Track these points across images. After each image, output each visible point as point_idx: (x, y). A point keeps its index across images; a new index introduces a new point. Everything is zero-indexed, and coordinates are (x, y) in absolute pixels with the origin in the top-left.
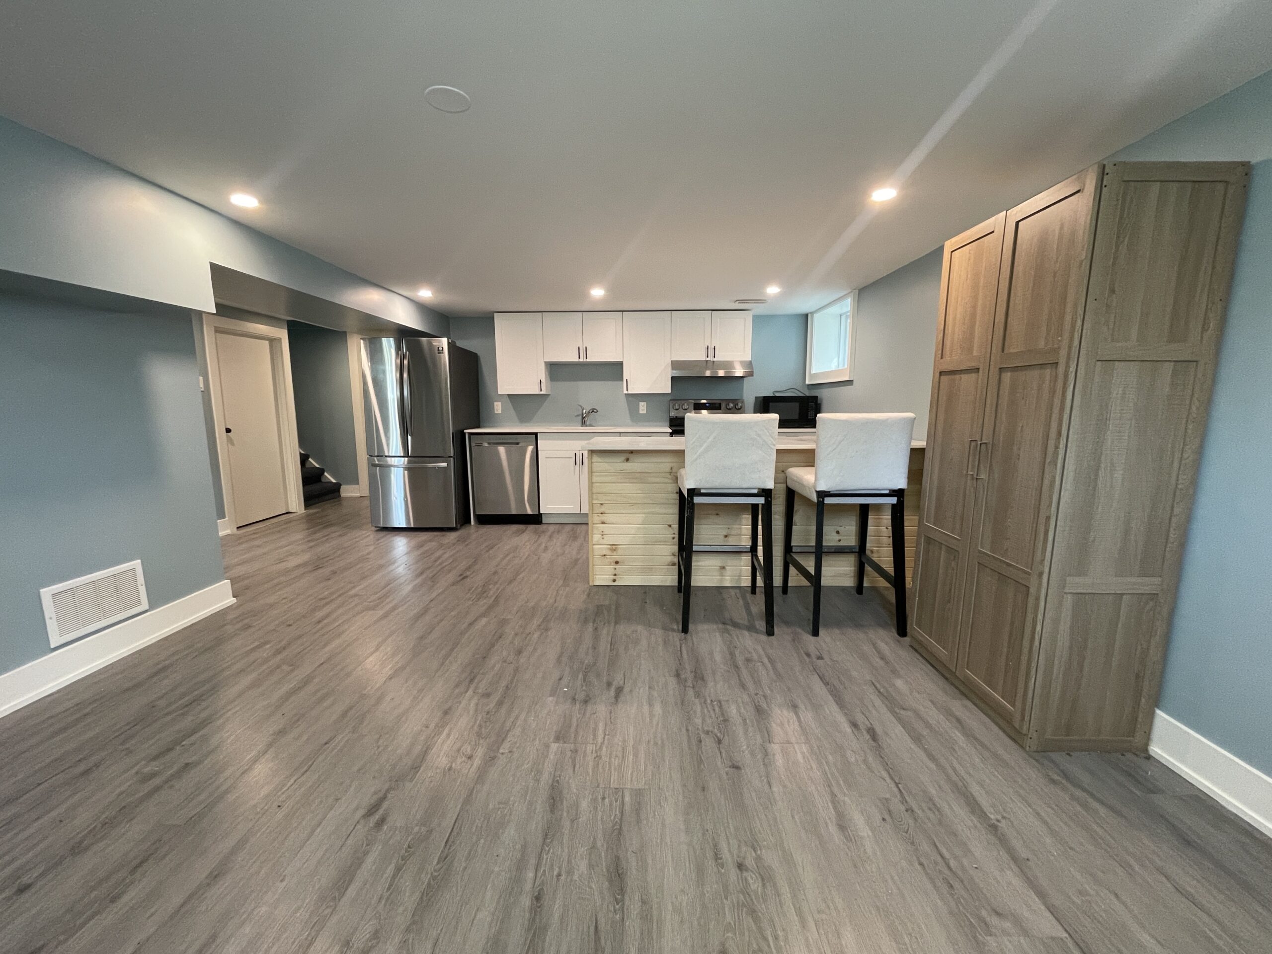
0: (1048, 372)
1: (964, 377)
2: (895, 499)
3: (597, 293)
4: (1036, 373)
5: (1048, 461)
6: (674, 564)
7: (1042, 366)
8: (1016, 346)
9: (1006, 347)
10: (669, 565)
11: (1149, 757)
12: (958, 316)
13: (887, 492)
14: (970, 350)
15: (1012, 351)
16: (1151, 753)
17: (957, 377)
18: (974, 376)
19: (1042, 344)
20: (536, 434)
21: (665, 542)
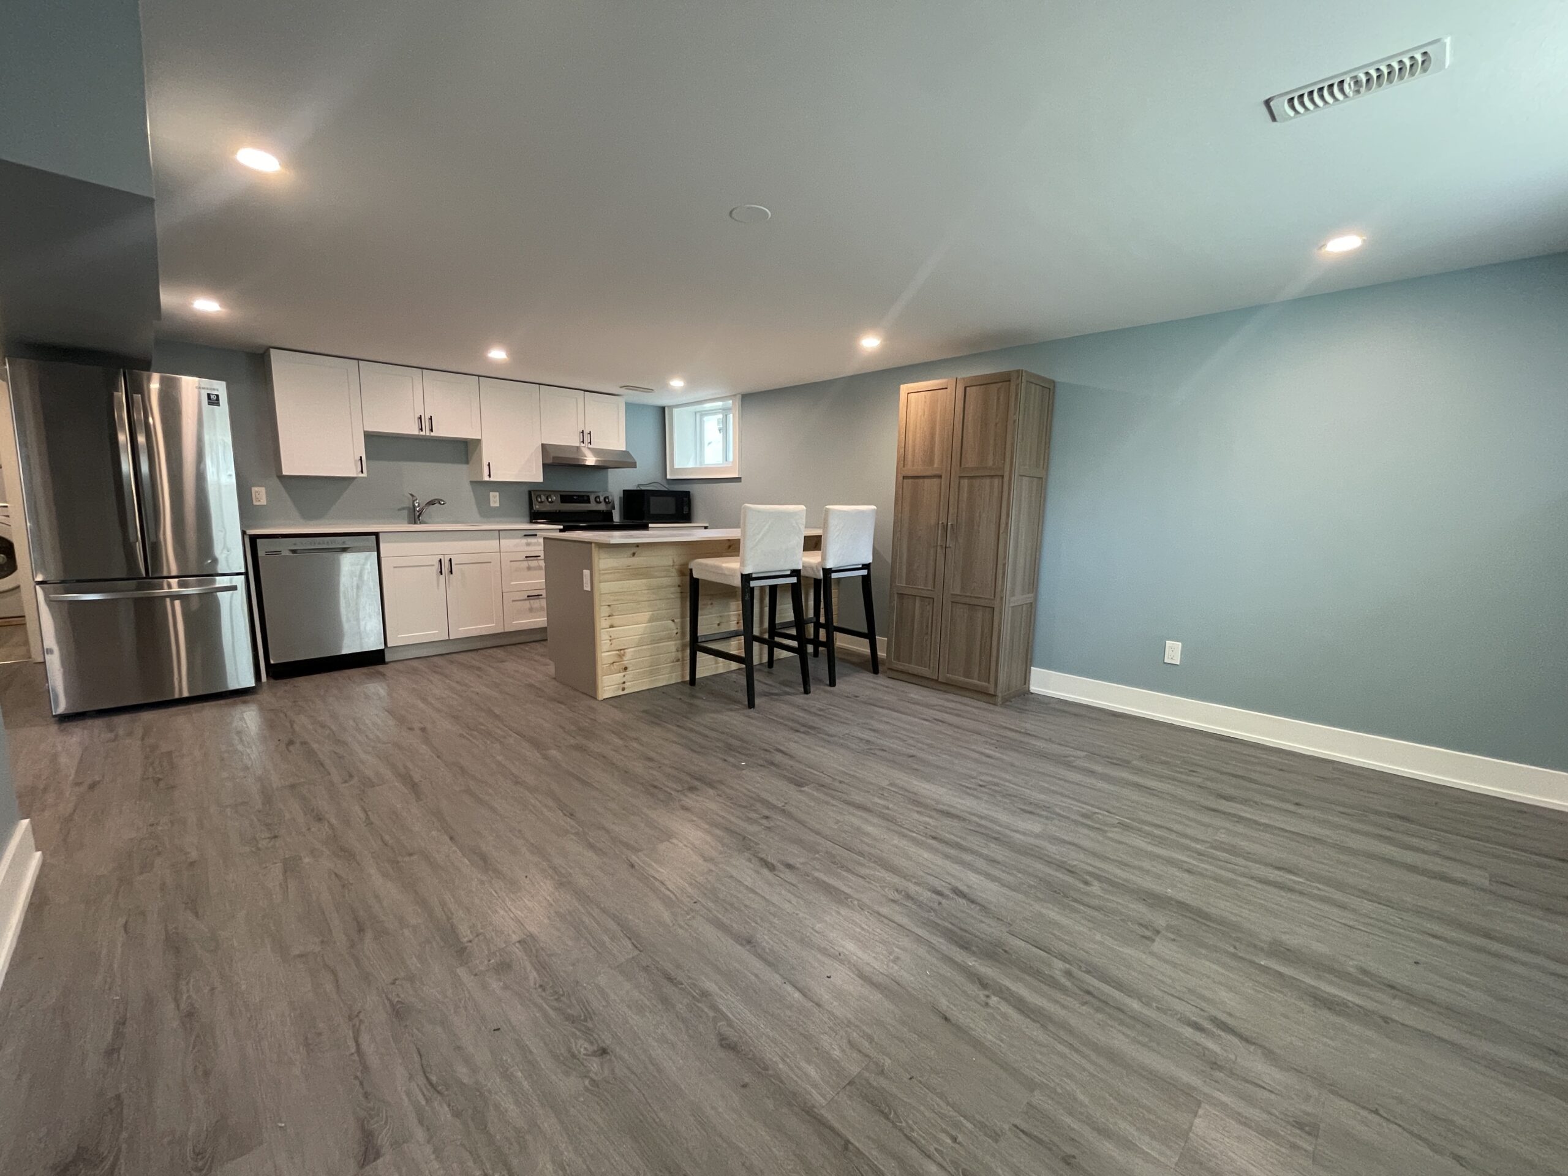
0: (996, 481)
1: (927, 481)
2: (866, 571)
3: (498, 354)
4: (987, 481)
5: (1001, 532)
6: (678, 660)
7: (992, 477)
8: (971, 461)
9: (963, 463)
10: (673, 662)
11: (1032, 693)
12: (918, 440)
13: (860, 566)
14: (931, 462)
15: (967, 466)
16: (1032, 691)
17: (921, 480)
18: (936, 481)
19: (990, 463)
20: (377, 534)
21: (670, 638)
